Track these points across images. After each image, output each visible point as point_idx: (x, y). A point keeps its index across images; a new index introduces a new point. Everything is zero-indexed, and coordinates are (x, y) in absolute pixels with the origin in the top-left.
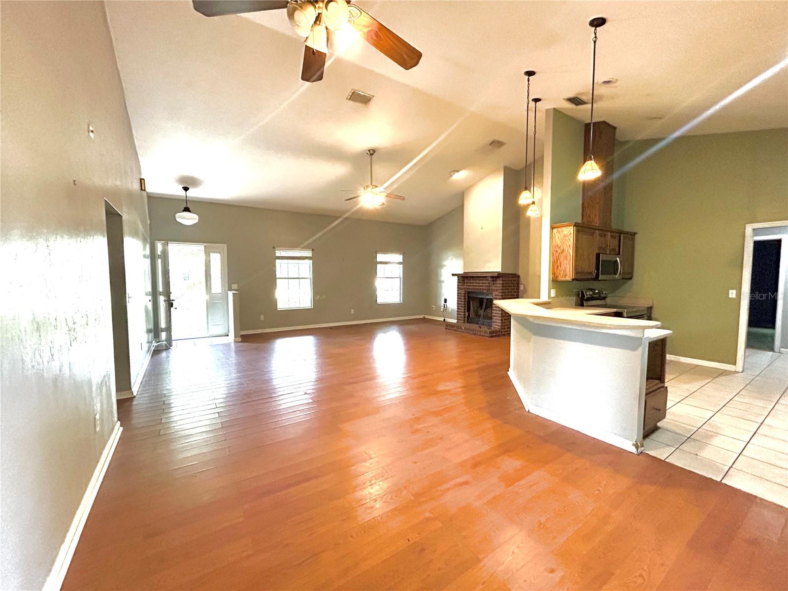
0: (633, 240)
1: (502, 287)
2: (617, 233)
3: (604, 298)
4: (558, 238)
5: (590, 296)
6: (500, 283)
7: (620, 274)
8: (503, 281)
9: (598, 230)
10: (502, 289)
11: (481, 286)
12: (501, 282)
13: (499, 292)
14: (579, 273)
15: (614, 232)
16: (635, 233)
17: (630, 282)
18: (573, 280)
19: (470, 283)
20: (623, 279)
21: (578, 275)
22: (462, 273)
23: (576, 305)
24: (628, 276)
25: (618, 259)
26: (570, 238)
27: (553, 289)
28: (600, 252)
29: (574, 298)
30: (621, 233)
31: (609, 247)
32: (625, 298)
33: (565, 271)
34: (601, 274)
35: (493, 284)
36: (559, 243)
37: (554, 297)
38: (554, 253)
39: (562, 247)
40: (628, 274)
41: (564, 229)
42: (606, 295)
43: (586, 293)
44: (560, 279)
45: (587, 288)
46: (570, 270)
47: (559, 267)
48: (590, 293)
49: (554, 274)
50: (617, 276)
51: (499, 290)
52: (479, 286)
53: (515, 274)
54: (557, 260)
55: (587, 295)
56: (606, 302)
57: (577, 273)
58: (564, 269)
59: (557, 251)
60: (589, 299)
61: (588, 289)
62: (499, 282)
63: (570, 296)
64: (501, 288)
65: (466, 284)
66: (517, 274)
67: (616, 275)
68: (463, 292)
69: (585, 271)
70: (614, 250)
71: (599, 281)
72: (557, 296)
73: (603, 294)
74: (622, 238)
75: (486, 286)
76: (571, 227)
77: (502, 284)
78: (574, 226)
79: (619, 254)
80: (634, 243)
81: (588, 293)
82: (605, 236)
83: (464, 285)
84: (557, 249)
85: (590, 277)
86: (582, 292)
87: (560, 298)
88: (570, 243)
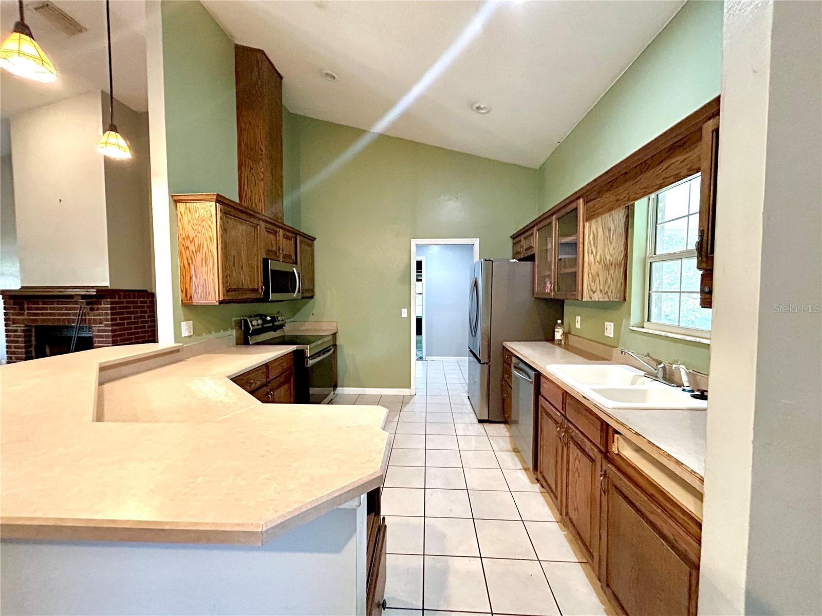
0: (312, 246)
1: (112, 314)
2: (293, 232)
3: (281, 327)
4: (189, 222)
5: (260, 327)
6: (106, 309)
7: (299, 291)
8: (112, 303)
9: (264, 221)
10: (112, 320)
11: (63, 314)
12: (109, 306)
13: (106, 325)
14: (234, 290)
15: (288, 231)
16: (315, 239)
17: (312, 301)
18: (221, 302)
19: (37, 309)
20: (303, 298)
21: (230, 293)
22: (18, 287)
23: (237, 344)
24: (309, 295)
25: (294, 269)
26: (210, 223)
27: (186, 320)
28: (268, 257)
29: (234, 332)
30: (296, 234)
31: (283, 251)
32: (307, 323)
33: (205, 286)
34: (272, 293)
35: (92, 309)
36: (192, 234)
37: (190, 337)
38: (183, 251)
39: (196, 239)
40: (308, 290)
41: (198, 204)
42: (283, 322)
43: (251, 322)
44: (197, 300)
45: (253, 314)
46: (214, 282)
47: (194, 278)
48: (256, 323)
49: (185, 292)
50: (295, 295)
51: (107, 320)
52: (59, 314)
53: (146, 291)
54: (189, 264)
55: (252, 325)
56: (284, 332)
57: (228, 291)
58: (202, 282)
59: (187, 247)
60: (257, 332)
61: (256, 316)
62: (106, 305)
63: (226, 330)
64: (109, 317)
65: (26, 311)
66: (149, 291)
67: (294, 292)
68: (21, 327)
69: (245, 287)
70: (289, 256)
71: (269, 302)
72: (196, 332)
73: (279, 321)
74: (298, 241)
75: (74, 315)
76: (210, 204)
77: (112, 309)
78: (217, 201)
79: (296, 263)
80: (313, 250)
81: (254, 323)
82: (275, 233)
83: (23, 314)
84: (188, 243)
85: (254, 296)
86: (246, 321)
87: (205, 337)
88: (210, 234)
